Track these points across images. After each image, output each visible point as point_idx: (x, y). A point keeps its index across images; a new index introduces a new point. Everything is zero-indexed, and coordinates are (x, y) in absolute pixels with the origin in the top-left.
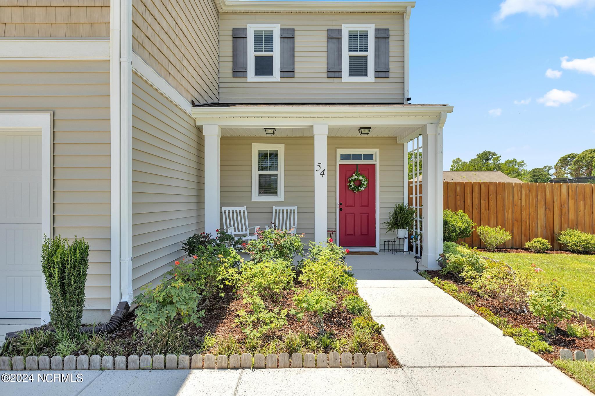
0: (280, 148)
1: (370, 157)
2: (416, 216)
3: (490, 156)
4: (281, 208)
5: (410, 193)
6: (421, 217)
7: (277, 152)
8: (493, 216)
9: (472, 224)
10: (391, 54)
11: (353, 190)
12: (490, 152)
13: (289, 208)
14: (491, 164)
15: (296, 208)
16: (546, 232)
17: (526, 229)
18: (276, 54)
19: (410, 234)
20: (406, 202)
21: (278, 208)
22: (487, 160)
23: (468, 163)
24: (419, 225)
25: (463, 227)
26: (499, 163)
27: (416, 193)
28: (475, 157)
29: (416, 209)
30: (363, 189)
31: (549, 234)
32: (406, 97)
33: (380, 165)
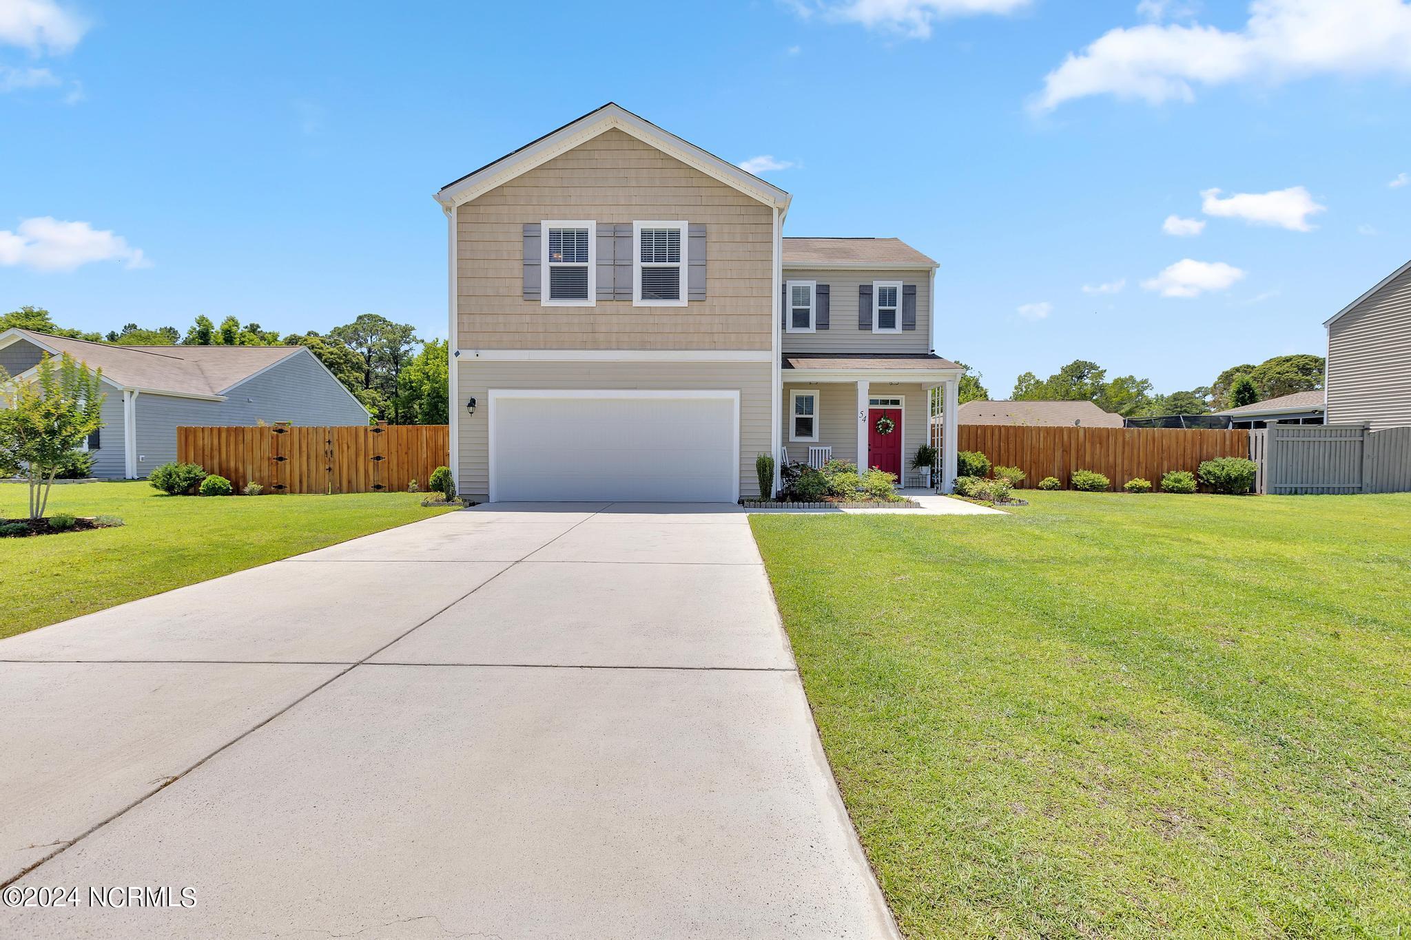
0: (816, 394)
1: (896, 402)
2: (938, 456)
3: (1087, 371)
4: (817, 448)
5: (933, 435)
6: (941, 456)
7: (812, 398)
8: (1012, 458)
9: (988, 464)
10: (917, 308)
11: (881, 432)
12: (1086, 362)
13: (824, 448)
14: (1086, 384)
15: (830, 448)
16: (1063, 473)
17: (1043, 471)
18: (813, 308)
19: (933, 471)
20: (929, 444)
21: (813, 448)
22: (1080, 377)
23: (1045, 383)
24: (939, 463)
25: (979, 466)
26: (1101, 383)
27: (938, 436)
28: (1058, 372)
29: (938, 449)
30: (890, 431)
31: (1065, 475)
32: (931, 349)
33: (906, 410)
